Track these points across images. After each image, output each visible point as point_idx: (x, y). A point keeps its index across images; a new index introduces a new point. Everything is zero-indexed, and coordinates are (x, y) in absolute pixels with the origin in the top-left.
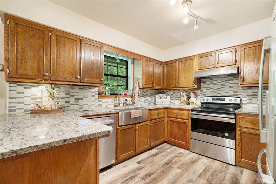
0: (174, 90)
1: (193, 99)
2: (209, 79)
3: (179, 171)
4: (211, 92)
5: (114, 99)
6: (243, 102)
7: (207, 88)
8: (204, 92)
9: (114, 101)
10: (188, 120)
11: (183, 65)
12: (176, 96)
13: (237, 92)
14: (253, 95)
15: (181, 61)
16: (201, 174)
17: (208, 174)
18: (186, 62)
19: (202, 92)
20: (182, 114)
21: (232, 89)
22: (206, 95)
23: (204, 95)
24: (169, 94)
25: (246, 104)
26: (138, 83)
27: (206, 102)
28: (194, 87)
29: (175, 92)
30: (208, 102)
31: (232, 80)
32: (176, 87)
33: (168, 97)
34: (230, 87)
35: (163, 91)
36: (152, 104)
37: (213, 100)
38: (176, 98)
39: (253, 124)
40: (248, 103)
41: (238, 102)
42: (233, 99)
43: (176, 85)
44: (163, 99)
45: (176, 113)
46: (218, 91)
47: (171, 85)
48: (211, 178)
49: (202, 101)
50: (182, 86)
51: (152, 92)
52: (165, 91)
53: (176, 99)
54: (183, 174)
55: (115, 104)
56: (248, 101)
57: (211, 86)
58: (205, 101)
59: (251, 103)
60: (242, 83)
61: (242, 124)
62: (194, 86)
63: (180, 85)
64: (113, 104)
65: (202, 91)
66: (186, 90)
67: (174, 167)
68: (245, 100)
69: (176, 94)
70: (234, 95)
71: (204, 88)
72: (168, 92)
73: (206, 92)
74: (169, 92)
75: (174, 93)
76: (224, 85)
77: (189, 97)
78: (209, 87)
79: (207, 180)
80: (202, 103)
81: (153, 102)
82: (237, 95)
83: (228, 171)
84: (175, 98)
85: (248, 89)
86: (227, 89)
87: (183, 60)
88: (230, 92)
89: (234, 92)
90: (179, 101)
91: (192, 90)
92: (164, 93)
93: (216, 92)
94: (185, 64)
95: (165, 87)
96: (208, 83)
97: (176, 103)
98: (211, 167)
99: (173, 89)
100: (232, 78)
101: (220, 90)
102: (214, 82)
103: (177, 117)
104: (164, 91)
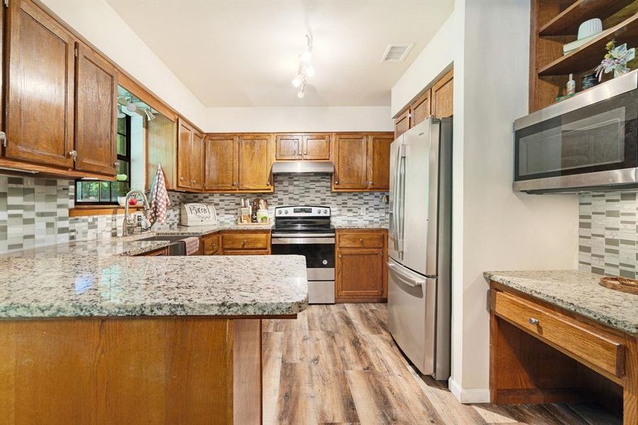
0: (222, 195)
1: (262, 212)
2: (287, 177)
3: (280, 334)
4: (290, 198)
5: (110, 216)
6: (332, 214)
7: (285, 191)
8: (279, 200)
9: (111, 221)
10: (266, 249)
11: (248, 146)
12: (226, 207)
13: (325, 199)
14: (343, 203)
15: (244, 138)
16: (309, 327)
17: (317, 323)
18: (254, 142)
19: (276, 200)
20: (256, 239)
21: (319, 195)
22: (282, 204)
23: (279, 204)
24: (209, 203)
25: (335, 216)
26: (165, 178)
27: (285, 215)
28: (270, 189)
29: (222, 198)
30: (288, 215)
31: (319, 181)
32: (234, 188)
33: (211, 208)
34: (317, 191)
35: (195, 197)
36: (176, 225)
37: (295, 212)
38: (226, 210)
39: (354, 242)
40: (338, 215)
41: (328, 215)
42: (322, 209)
43: (233, 185)
44: (202, 214)
45: (243, 239)
46: (300, 197)
47: (223, 183)
48: (323, 326)
49: (278, 215)
50: (247, 186)
51: (176, 199)
52: (201, 196)
53: (226, 214)
54: (290, 336)
55: (113, 229)
56: (338, 213)
57: (291, 188)
58: (283, 215)
59: (340, 215)
60: (337, 187)
61: (342, 244)
62: (269, 187)
63: (242, 185)
64: (110, 229)
65: (276, 197)
66: (248, 195)
67: (270, 331)
68: (335, 210)
69: (227, 202)
70: (322, 203)
71: (279, 192)
72: (208, 198)
73: (282, 200)
74: (210, 198)
75: (221, 201)
76: (308, 188)
77: (255, 209)
78: (287, 191)
79: (321, 329)
80: (277, 218)
81: (178, 221)
82: (324, 203)
83: (333, 312)
84: (223, 211)
85: (338, 195)
86: (312, 195)
87: (249, 137)
88: (317, 199)
89: (322, 200)
90: (233, 216)
91: (260, 195)
92: (197, 199)
93: (298, 199)
94: (252, 146)
95: (207, 188)
96: (286, 183)
97: (226, 221)
98: (312, 314)
99: (221, 192)
100: (319, 178)
101: (304, 196)
102: (295, 183)
103: (245, 247)
104: (197, 197)
